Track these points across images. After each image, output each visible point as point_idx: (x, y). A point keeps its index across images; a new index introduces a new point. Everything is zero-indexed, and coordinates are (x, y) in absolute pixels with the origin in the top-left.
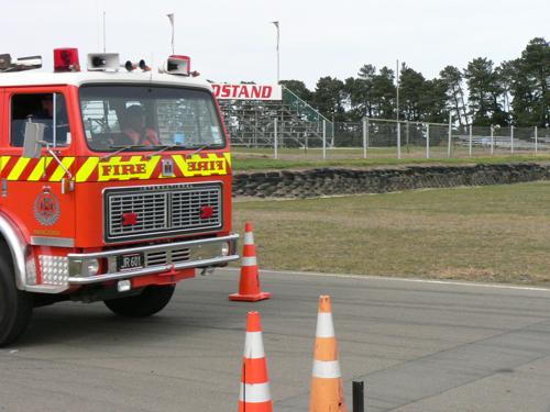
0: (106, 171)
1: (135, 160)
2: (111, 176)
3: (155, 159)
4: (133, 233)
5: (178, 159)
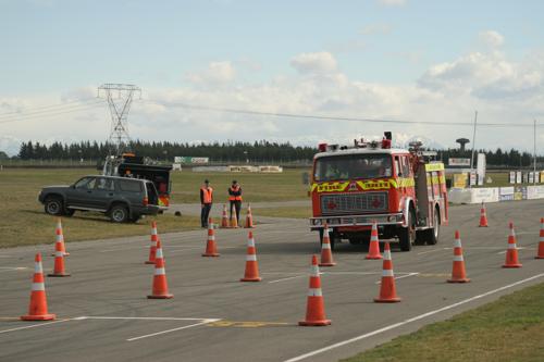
0: (321, 188)
1: (336, 184)
2: (324, 190)
3: (347, 184)
4: (335, 210)
5: (360, 183)
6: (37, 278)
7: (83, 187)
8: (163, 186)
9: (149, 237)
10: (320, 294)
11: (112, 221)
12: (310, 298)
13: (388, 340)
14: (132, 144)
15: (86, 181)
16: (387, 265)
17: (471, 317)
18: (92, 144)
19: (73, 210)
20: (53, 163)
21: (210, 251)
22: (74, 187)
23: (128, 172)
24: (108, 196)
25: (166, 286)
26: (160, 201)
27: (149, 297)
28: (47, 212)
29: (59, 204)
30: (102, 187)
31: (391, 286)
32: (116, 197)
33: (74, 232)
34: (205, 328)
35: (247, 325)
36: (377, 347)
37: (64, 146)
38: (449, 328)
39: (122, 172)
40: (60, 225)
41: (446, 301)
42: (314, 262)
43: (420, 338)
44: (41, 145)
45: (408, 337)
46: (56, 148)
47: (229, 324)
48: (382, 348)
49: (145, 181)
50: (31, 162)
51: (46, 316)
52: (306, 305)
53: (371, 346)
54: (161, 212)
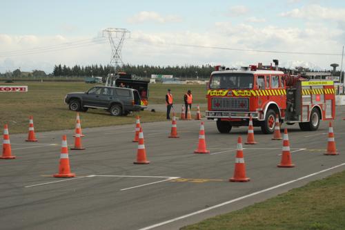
6: (64, 150)
7: (94, 94)
8: (143, 93)
9: (134, 125)
10: (243, 162)
11: (111, 115)
12: (237, 164)
13: (286, 191)
14: (124, 67)
15: (95, 89)
16: (285, 144)
17: (339, 177)
18: (99, 67)
19: (87, 108)
20: (74, 78)
21: (173, 134)
22: (87, 93)
23: (122, 84)
24: (109, 99)
25: (145, 155)
26: (142, 102)
27: (135, 163)
28: (70, 109)
29: (79, 104)
30: (105, 93)
31: (288, 156)
32: (114, 100)
33: (88, 122)
34: (170, 182)
35: (196, 181)
36: (279, 195)
37: (81, 68)
38: (325, 184)
39: (118, 84)
40: (78, 117)
41: (323, 167)
42: (239, 142)
43: (306, 190)
44: (67, 67)
45: (299, 189)
46: (77, 69)
47: (185, 180)
48: (283, 196)
49: (133, 90)
50: (61, 78)
51: (70, 174)
52: (234, 169)
53: (275, 195)
54: (142, 109)
